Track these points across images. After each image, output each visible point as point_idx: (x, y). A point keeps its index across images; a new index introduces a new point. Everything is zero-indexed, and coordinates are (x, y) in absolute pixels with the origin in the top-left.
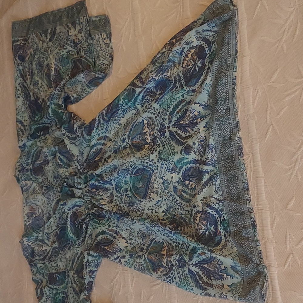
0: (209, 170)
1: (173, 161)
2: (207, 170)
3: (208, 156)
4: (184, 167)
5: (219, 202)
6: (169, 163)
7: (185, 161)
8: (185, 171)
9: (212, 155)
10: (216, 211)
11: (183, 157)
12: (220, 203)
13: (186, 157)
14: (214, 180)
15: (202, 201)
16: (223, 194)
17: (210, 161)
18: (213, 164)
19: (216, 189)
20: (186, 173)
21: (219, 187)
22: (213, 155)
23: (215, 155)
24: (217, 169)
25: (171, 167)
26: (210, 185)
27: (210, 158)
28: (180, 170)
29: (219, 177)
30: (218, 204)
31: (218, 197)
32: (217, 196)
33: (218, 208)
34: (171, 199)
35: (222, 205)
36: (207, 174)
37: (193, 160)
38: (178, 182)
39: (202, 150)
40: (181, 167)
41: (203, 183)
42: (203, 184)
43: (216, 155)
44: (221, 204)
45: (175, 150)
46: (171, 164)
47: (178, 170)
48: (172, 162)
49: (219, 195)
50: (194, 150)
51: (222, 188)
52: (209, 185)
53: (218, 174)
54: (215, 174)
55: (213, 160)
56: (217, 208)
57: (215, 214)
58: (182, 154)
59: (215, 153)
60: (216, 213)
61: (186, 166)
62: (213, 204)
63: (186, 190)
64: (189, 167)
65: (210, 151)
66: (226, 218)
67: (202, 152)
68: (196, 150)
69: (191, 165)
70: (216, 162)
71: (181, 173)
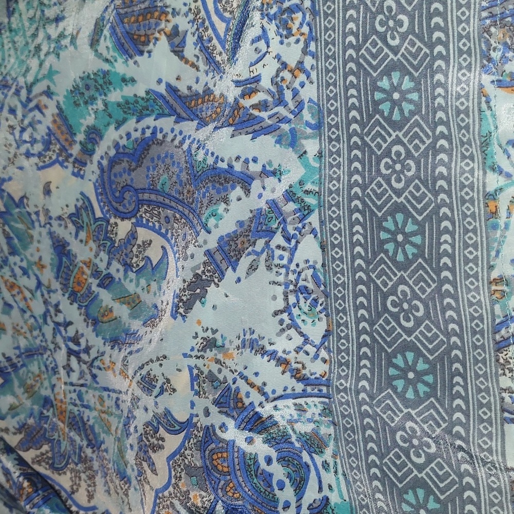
0: (255, 168)
1: (48, 93)
2: (238, 167)
3: (259, 69)
4: (112, 135)
5: (299, 387)
6: (29, 100)
7: (115, 96)
8: (113, 162)
9: (284, 65)
10: (279, 440)
11: (106, 67)
12: (304, 394)
13: (121, 67)
14: (278, 239)
15: (193, 362)
16: (332, 341)
17: (263, 106)
18: (286, 127)
19: (292, 299)
20: (117, 169)
21: (311, 285)
22: (292, 64)
23: (301, 63)
24: (307, 166)
25: (42, 130)
26: (253, 268)
27: (266, 83)
28: (87, 151)
29: (314, 219)
30: (290, 402)
31: (298, 350)
32: (291, 346)
33: (290, 422)
34: (38, 308)
35: (318, 411)
36: (238, 191)
37: (162, 89)
38: (75, 217)
39: (221, 27)
40: (94, 134)
41: (212, 244)
42: (208, 253)
43: (309, 62)
44: (314, 406)
45: (61, 25)
46: (37, 107)
47: (76, 150)
48: (44, 100)
49: (307, 341)
50: (169, 28)
51: (327, 296)
52: (245, 262)
53: (311, 200)
54: (290, 195)
55: (288, 95)
56: (282, 423)
57: (269, 461)
58: (102, 48)
59: (305, 52)
60: (274, 455)
61: (123, 130)
62: (256, 397)
63: (112, 271)
64: (136, 135)
65: (272, 28)
66: (334, 498)
67: (222, 42)
68: (183, 23)
69: (150, 121)
70: (307, 115)
71: (92, 170)
